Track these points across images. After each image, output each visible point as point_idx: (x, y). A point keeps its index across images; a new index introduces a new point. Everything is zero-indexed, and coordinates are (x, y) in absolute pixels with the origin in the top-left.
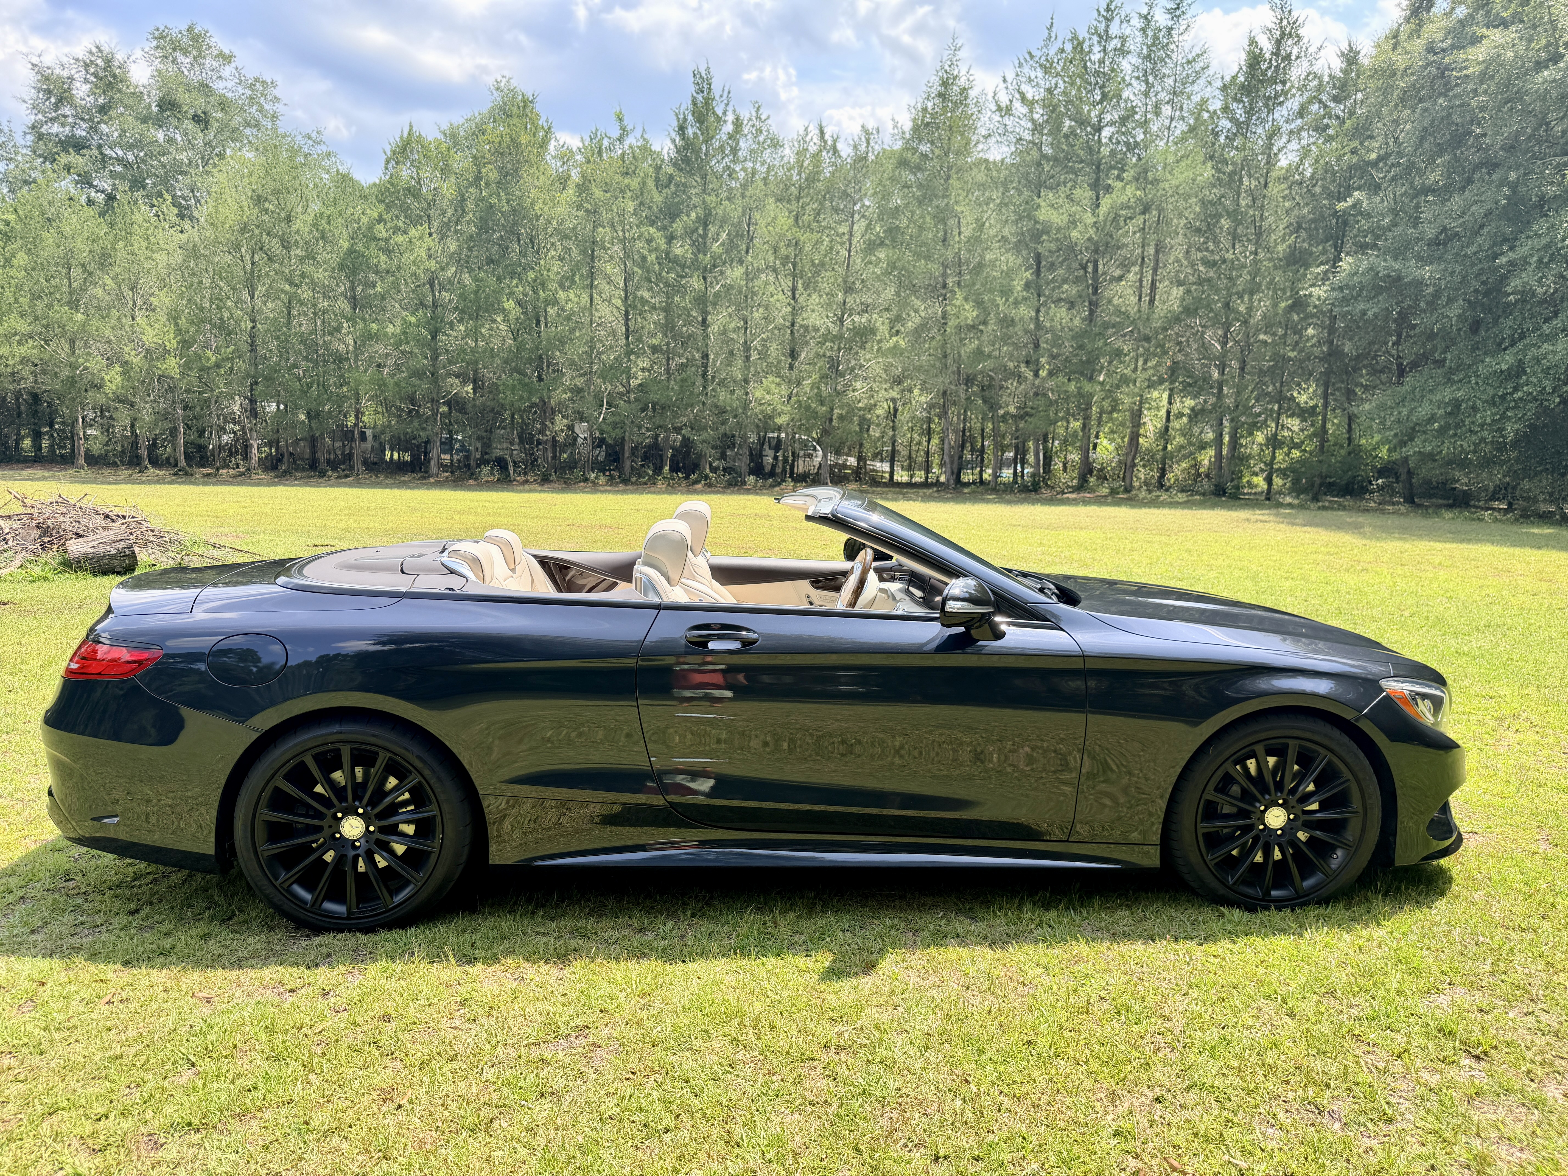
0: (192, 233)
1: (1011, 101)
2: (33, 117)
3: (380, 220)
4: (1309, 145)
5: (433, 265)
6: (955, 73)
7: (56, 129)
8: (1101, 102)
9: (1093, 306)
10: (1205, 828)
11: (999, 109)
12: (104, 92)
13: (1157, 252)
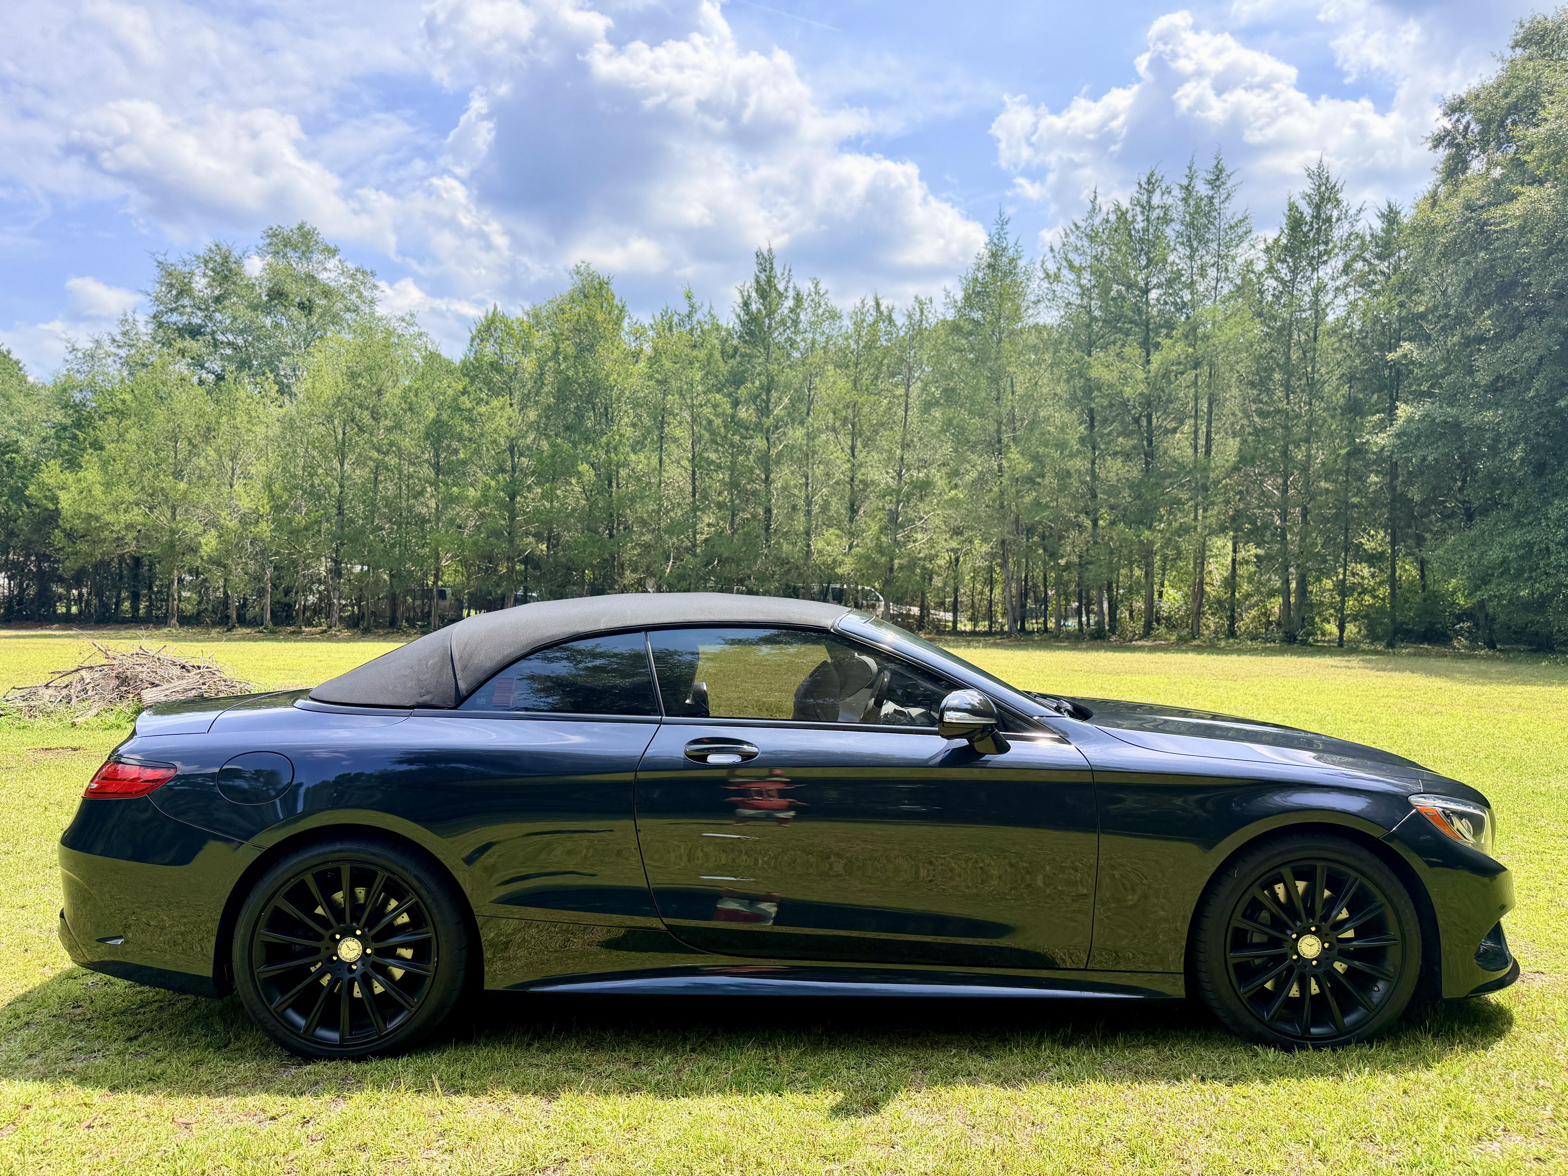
0: (290, 408)
1: (1059, 269)
2: (155, 308)
3: (464, 392)
4: (1356, 300)
5: (514, 432)
6: (1004, 245)
7: (175, 317)
8: (1147, 267)
9: (1150, 455)
10: (1235, 957)
11: (1048, 276)
12: (220, 285)
13: (1210, 405)
